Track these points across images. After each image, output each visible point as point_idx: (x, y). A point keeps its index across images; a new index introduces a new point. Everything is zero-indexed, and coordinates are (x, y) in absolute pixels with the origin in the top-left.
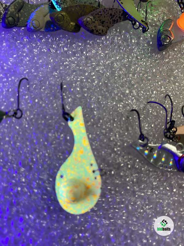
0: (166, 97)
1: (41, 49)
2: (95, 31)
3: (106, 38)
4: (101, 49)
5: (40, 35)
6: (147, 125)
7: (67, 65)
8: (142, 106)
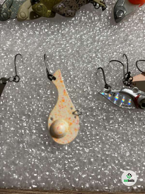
0: (123, 56)
1: (28, 33)
2: (66, 15)
3: (75, 19)
4: (72, 27)
5: (27, 23)
6: (110, 78)
7: (48, 41)
8: (106, 65)
